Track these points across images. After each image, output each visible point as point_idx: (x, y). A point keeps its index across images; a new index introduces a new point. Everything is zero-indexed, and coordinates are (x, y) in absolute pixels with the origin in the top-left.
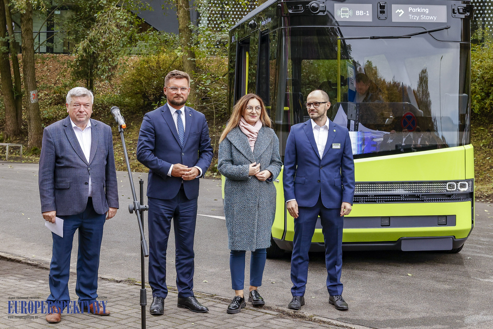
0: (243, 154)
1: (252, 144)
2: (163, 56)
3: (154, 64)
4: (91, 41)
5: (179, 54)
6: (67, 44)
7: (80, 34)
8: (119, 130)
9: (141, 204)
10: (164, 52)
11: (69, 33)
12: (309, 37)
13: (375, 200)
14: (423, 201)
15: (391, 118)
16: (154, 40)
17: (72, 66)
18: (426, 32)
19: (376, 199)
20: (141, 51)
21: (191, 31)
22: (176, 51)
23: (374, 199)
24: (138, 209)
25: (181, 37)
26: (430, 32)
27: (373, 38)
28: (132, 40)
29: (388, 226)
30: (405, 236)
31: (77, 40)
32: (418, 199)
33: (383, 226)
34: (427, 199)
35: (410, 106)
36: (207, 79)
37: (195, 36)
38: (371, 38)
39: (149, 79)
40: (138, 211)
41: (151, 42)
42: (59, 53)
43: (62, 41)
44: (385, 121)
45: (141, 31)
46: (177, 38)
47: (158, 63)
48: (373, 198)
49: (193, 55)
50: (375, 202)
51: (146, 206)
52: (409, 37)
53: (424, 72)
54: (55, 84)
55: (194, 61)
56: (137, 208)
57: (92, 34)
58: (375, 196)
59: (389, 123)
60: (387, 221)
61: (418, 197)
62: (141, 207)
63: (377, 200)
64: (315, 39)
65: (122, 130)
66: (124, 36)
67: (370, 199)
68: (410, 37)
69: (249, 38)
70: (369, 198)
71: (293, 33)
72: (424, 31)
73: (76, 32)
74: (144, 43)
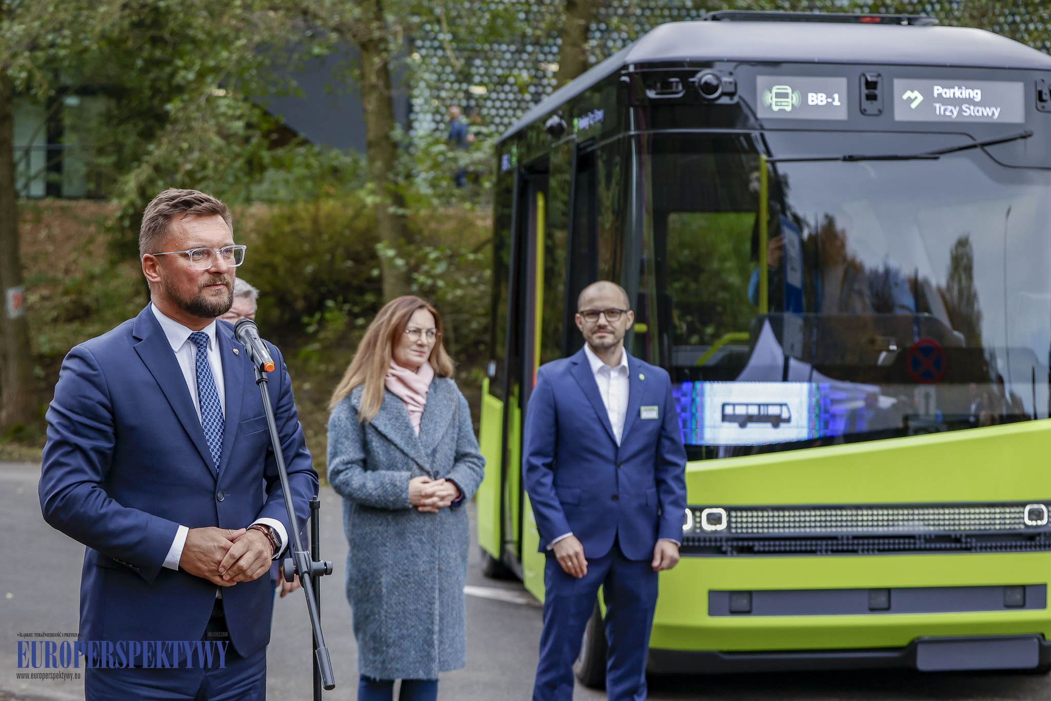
0: (395, 445)
1: (415, 421)
2: (328, 206)
3: (307, 225)
4: (157, 168)
5: (370, 200)
6: (95, 175)
7: (127, 151)
8: (257, 377)
9: (314, 560)
10: (329, 195)
11: (101, 151)
12: (694, 157)
13: (855, 547)
14: (968, 550)
15: (893, 351)
16: (308, 166)
17: (108, 230)
18: (974, 146)
19: (858, 544)
20: (276, 192)
21: (395, 145)
22: (362, 194)
23: (853, 544)
24: (306, 572)
25: (372, 160)
26: (983, 145)
27: (851, 159)
28: (254, 167)
29: (887, 609)
30: (926, 635)
31: (122, 167)
32: (958, 545)
33: (873, 610)
34: (979, 545)
35: (933, 322)
36: (437, 260)
37: (405, 159)
38: (845, 159)
39: (295, 260)
40: (306, 576)
41: (300, 171)
42: (76, 198)
43: (83, 170)
44: (877, 358)
45: (274, 145)
46: (363, 163)
47: (315, 221)
48: (850, 542)
49: (400, 201)
50: (854, 552)
51: (325, 564)
52: (934, 156)
53: (963, 243)
54: (67, 271)
55: (403, 216)
56: (305, 569)
57: (158, 151)
58: (856, 537)
59: (888, 363)
60: (882, 600)
61: (957, 540)
62: (315, 565)
63: (861, 547)
64: (709, 160)
65: (264, 375)
66: (238, 156)
67: (843, 545)
68: (936, 158)
69: (545, 159)
70: (840, 542)
71: (657, 147)
72: (970, 142)
73: (119, 148)
74: (282, 174)
